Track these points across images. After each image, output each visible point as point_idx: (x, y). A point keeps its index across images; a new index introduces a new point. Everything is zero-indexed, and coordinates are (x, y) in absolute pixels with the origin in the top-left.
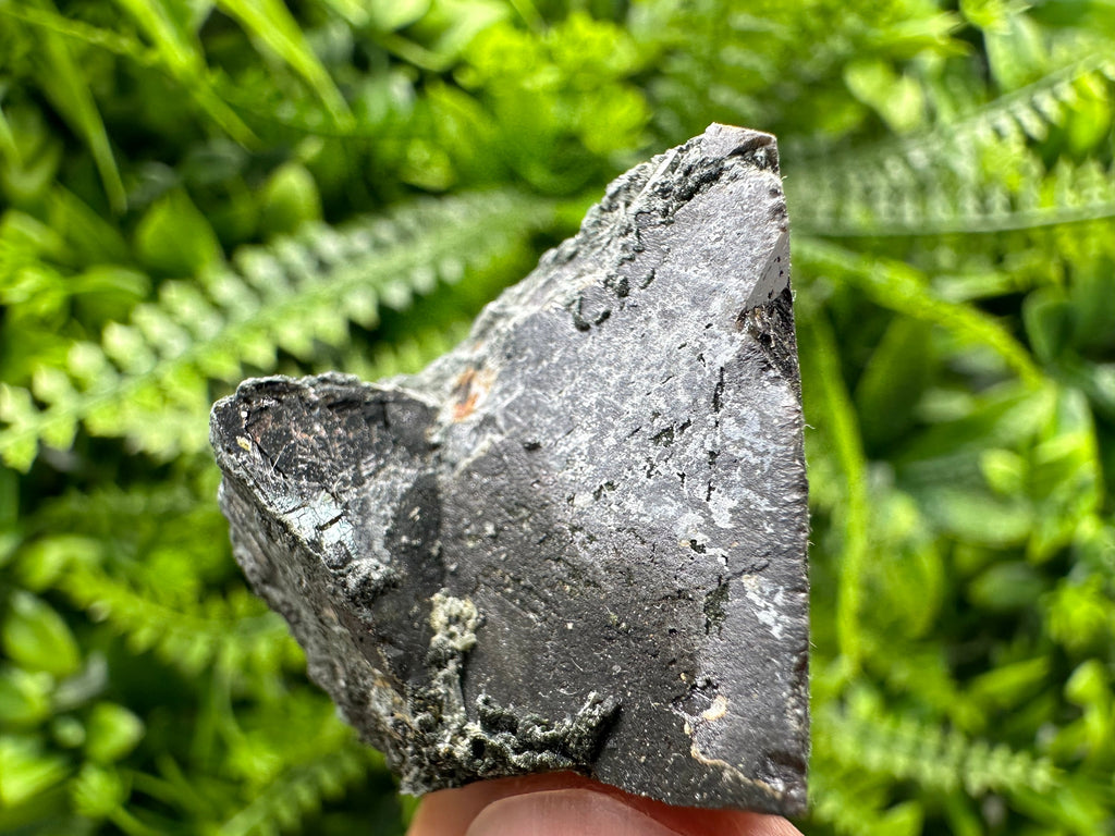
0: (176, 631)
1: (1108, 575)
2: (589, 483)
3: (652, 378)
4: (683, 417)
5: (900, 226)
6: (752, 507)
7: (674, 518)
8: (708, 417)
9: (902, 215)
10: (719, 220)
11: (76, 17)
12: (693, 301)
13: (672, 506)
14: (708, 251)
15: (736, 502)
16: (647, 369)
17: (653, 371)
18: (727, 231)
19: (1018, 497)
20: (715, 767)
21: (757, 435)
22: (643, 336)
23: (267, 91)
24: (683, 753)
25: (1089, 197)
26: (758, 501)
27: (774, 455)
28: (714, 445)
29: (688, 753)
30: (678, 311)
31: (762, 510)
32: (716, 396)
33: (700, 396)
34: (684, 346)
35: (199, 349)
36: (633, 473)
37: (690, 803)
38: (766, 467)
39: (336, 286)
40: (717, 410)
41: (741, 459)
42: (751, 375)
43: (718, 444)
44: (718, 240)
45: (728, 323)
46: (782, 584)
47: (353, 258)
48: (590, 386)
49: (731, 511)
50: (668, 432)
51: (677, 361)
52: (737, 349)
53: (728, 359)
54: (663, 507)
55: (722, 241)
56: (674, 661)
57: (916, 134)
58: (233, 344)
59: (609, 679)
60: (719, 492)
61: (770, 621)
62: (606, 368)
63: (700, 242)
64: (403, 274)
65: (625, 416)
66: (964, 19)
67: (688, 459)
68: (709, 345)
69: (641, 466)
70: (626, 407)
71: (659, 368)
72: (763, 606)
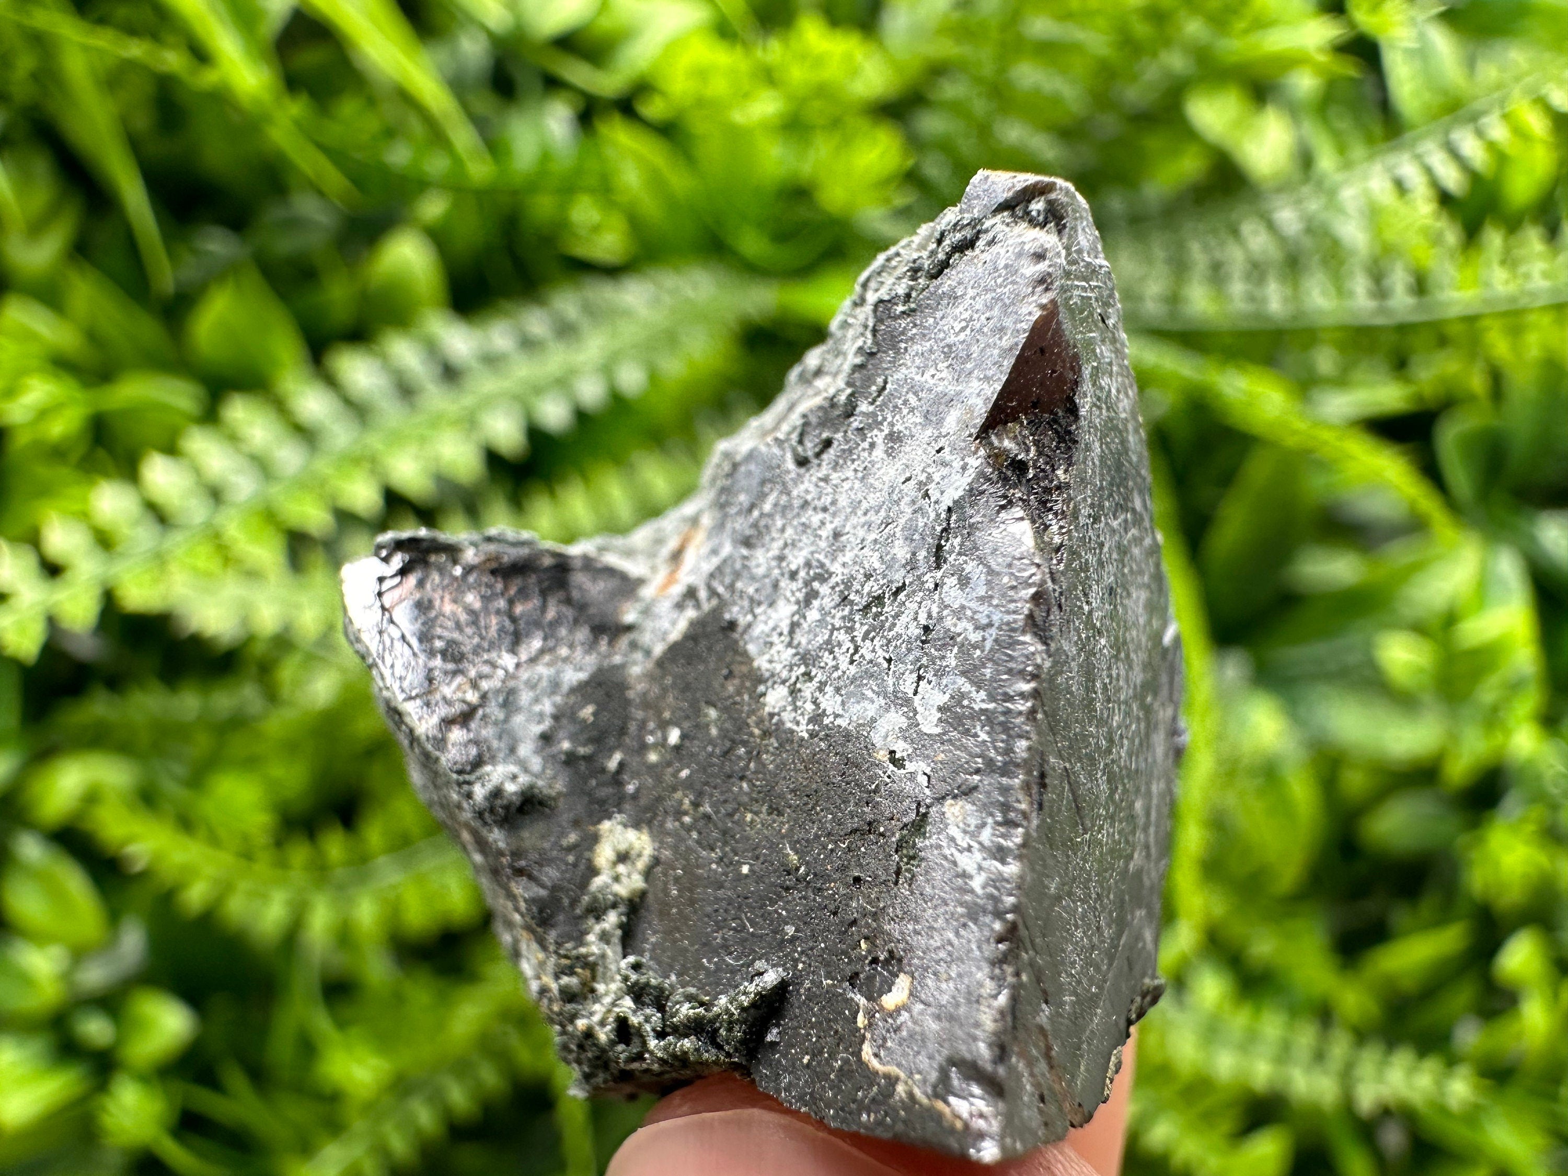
0: (243, 886)
1: (1554, 807)
2: (785, 674)
3: (869, 525)
4: (898, 576)
5: (1259, 316)
6: (965, 703)
7: (873, 720)
8: (925, 579)
9: (1264, 301)
10: (968, 301)
11: (102, 21)
12: (926, 417)
13: (873, 702)
14: (949, 346)
15: (947, 696)
16: (865, 514)
17: (872, 516)
18: (976, 316)
19: (1427, 698)
20: (887, 1076)
21: (982, 599)
22: (865, 469)
23: (370, 124)
24: (852, 1054)
25: (1527, 276)
26: (974, 695)
27: (1000, 629)
28: (930, 616)
29: (858, 1054)
30: (907, 433)
31: (976, 707)
32: (939, 547)
33: (920, 549)
34: (908, 479)
35: (275, 491)
36: (834, 658)
37: (854, 1128)
38: (988, 644)
39: (468, 400)
40: (938, 567)
41: (959, 635)
42: (984, 516)
43: (934, 615)
44: (963, 329)
45: (963, 444)
46: (992, 815)
47: (491, 360)
48: (800, 541)
49: (940, 709)
50: (879, 600)
51: (897, 502)
52: (970, 480)
53: (957, 495)
54: (862, 704)
55: (968, 331)
56: (854, 922)
57: (1284, 187)
58: (323, 482)
59: (781, 944)
60: (929, 682)
61: (971, 868)
62: (821, 516)
63: (942, 335)
64: (563, 383)
65: (833, 580)
66: (1352, 24)
67: (899, 636)
68: (936, 477)
69: (844, 649)
70: (836, 568)
71: (877, 512)
72: (965, 845)
